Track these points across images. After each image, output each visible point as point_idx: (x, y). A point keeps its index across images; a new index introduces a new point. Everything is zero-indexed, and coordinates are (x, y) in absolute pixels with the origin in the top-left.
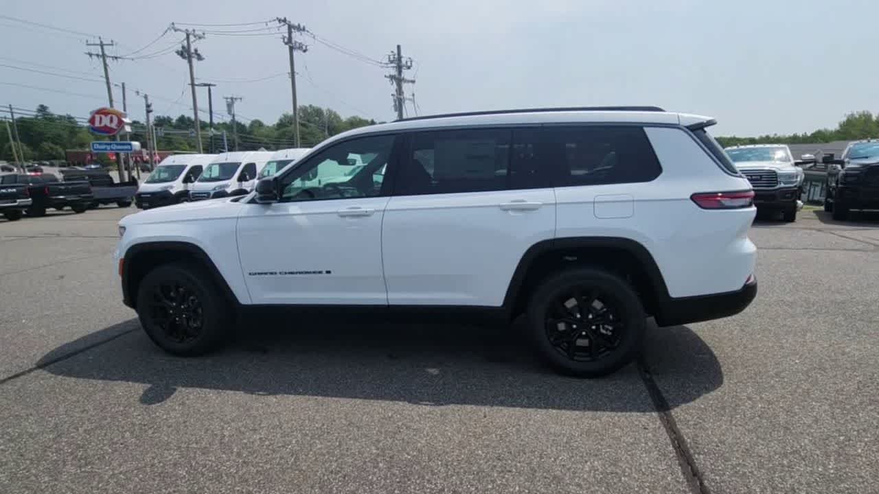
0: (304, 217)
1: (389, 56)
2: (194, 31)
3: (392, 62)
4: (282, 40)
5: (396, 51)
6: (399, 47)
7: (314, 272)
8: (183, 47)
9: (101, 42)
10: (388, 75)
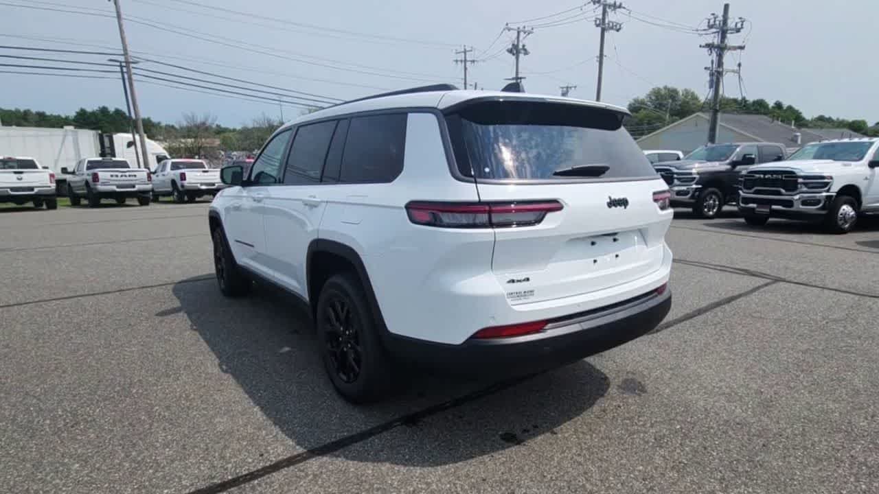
1: (709, 20)
2: (524, 27)
3: (711, 27)
4: (594, 23)
5: (720, 13)
6: (726, 7)
8: (513, 45)
9: (465, 50)
10: (703, 44)
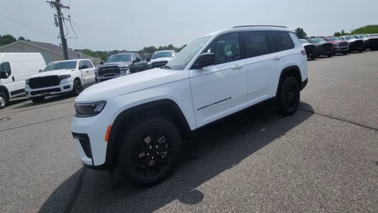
0: (219, 72)
7: (225, 100)
10: (49, 1)
